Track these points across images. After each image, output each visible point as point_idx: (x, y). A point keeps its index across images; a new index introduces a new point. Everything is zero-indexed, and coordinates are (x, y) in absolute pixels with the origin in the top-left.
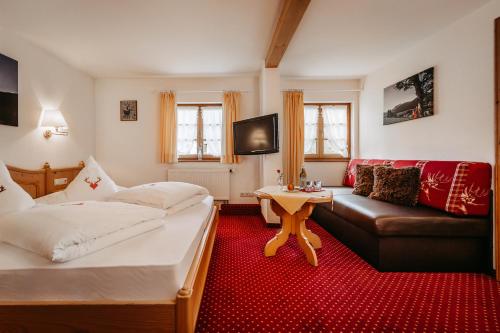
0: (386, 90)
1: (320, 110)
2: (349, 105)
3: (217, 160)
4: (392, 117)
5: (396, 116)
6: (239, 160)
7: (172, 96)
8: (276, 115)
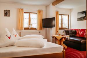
0: (78, 13)
1: (62, 16)
2: (68, 15)
3: (36, 29)
4: (79, 19)
5: (80, 19)
6: (42, 29)
7: (22, 10)
8: (54, 18)
